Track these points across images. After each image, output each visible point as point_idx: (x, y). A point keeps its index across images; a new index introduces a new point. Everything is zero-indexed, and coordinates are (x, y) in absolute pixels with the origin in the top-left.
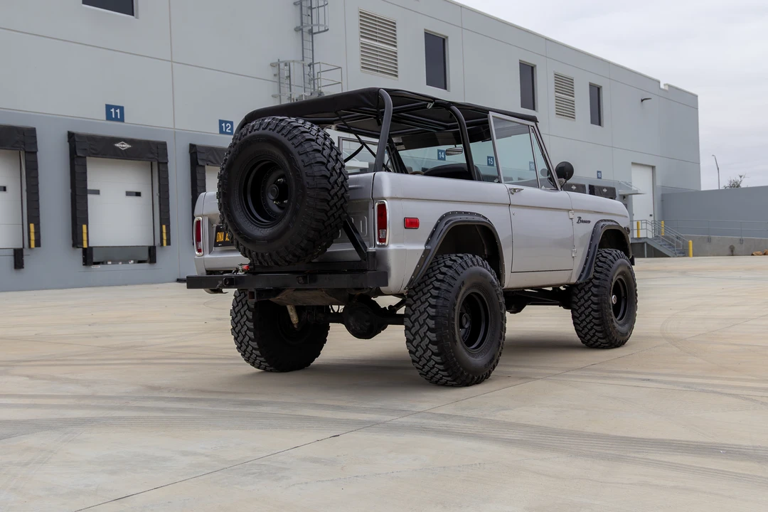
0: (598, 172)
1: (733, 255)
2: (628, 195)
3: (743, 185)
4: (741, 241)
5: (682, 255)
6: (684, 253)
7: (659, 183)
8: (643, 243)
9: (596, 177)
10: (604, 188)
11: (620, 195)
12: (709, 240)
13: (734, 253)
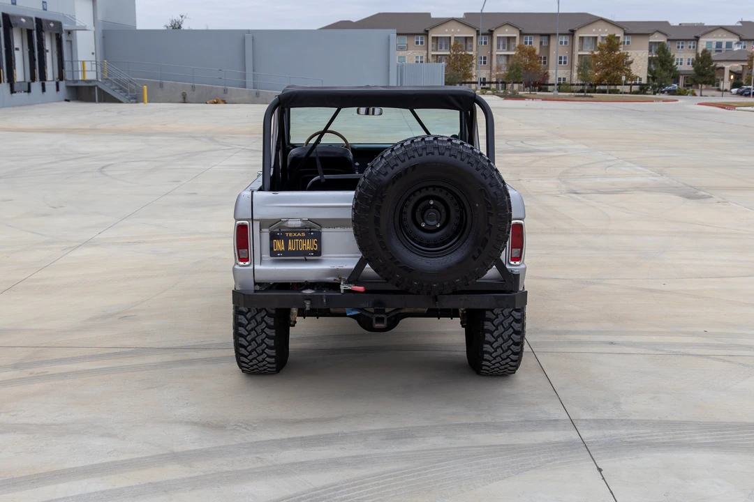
0: (44, 2)
1: (185, 103)
2: (72, 31)
3: (184, 27)
4: (193, 87)
5: (135, 100)
6: (137, 99)
7: (100, 18)
8: (94, 87)
9: (42, 8)
10: (51, 21)
11: (66, 30)
12: (161, 85)
13: (186, 100)
